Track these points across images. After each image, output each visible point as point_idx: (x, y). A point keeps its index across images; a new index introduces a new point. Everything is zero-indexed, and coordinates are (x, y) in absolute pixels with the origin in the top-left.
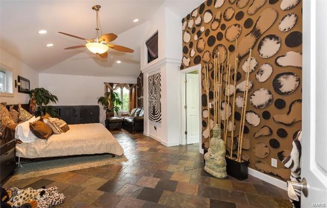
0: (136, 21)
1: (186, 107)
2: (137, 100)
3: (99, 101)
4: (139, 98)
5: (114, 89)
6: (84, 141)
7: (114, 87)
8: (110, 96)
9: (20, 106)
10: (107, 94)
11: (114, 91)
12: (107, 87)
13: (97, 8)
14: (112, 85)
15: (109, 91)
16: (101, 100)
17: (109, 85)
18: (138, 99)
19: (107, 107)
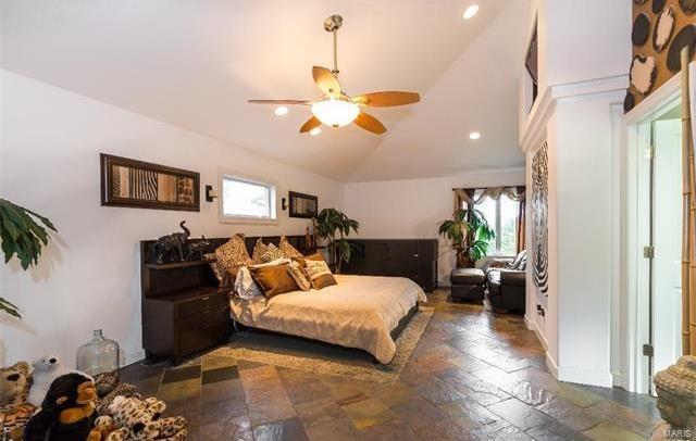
0: (471, 12)
1: (650, 253)
3: (440, 232)
5: (475, 203)
6: (319, 312)
7: (476, 198)
8: (466, 219)
9: (283, 238)
10: (460, 213)
11: (475, 207)
12: (459, 198)
13: (335, 24)
14: (470, 192)
15: (465, 206)
16: (445, 227)
17: (463, 195)
19: (459, 244)
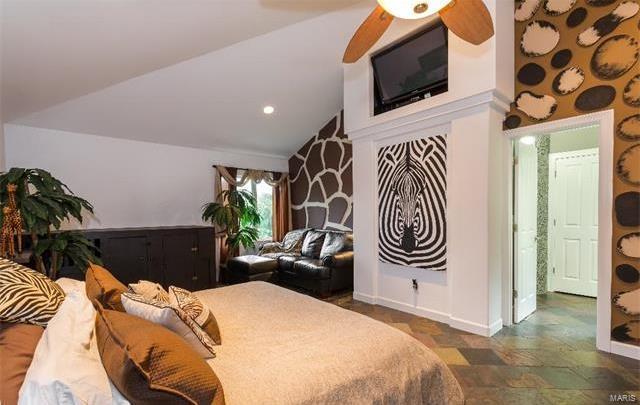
2: (290, 211)
4: (299, 207)
5: (239, 184)
7: (239, 180)
11: (239, 189)
12: (220, 176)
17: (226, 173)
18: (293, 210)
